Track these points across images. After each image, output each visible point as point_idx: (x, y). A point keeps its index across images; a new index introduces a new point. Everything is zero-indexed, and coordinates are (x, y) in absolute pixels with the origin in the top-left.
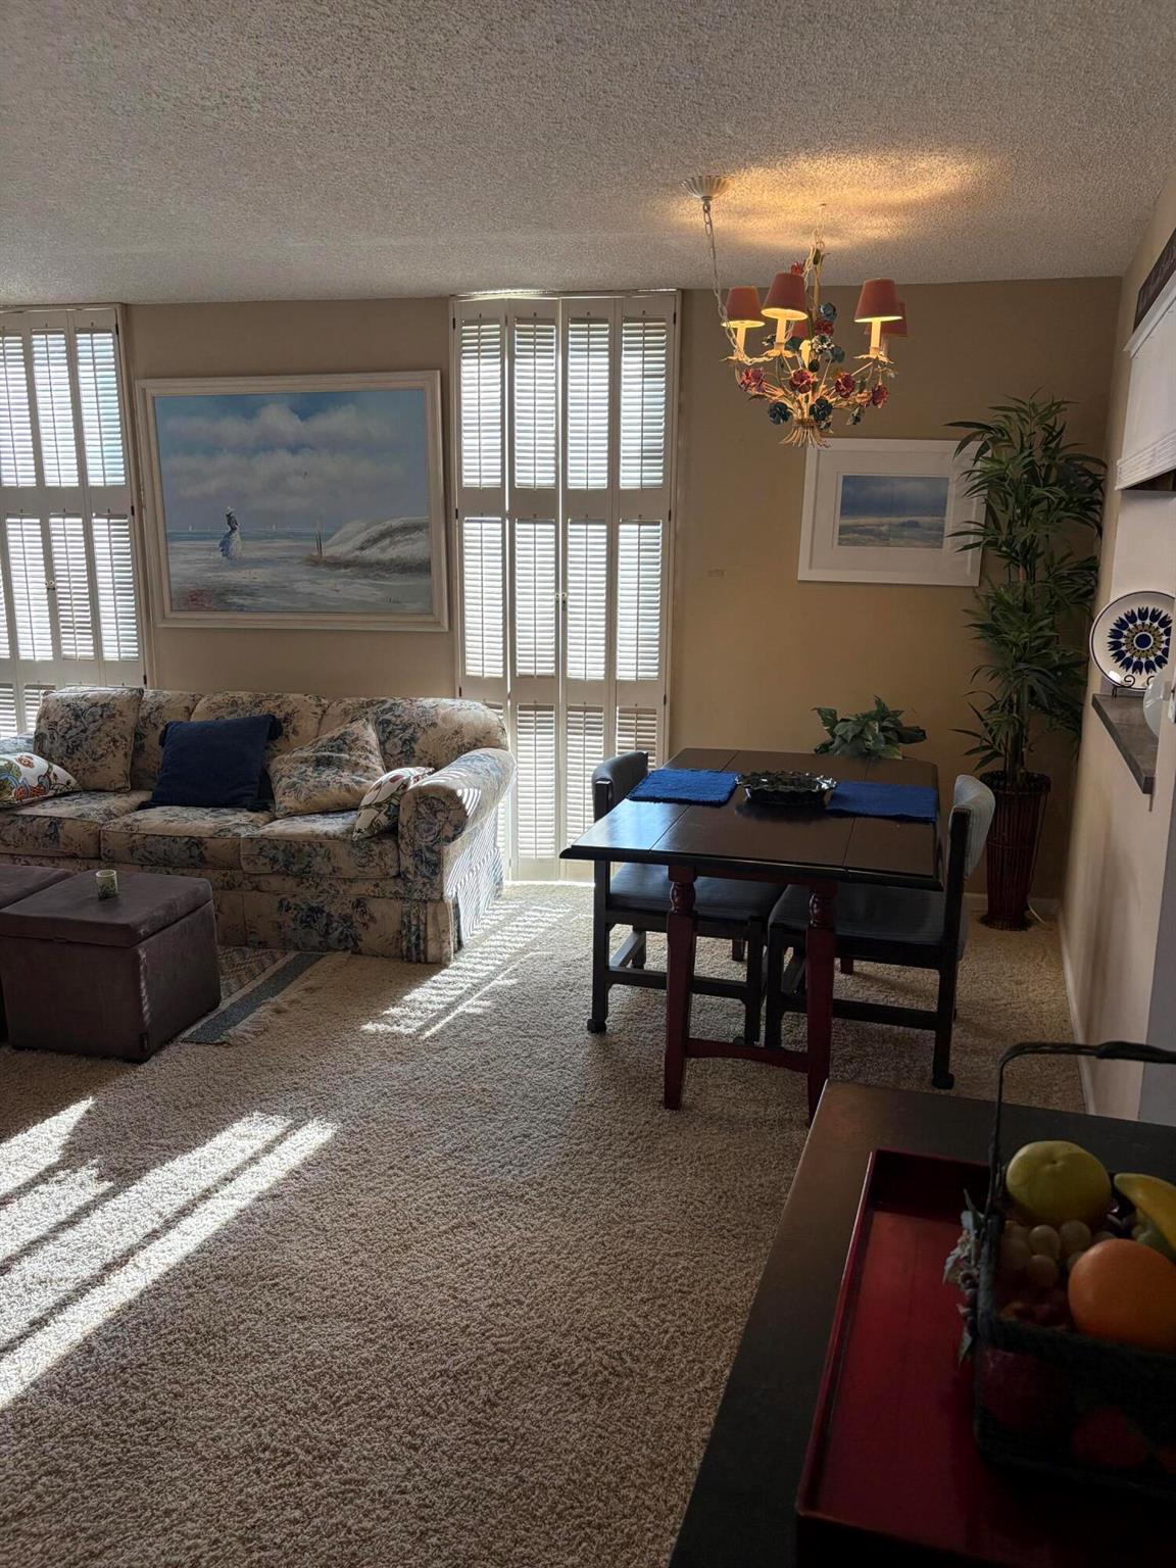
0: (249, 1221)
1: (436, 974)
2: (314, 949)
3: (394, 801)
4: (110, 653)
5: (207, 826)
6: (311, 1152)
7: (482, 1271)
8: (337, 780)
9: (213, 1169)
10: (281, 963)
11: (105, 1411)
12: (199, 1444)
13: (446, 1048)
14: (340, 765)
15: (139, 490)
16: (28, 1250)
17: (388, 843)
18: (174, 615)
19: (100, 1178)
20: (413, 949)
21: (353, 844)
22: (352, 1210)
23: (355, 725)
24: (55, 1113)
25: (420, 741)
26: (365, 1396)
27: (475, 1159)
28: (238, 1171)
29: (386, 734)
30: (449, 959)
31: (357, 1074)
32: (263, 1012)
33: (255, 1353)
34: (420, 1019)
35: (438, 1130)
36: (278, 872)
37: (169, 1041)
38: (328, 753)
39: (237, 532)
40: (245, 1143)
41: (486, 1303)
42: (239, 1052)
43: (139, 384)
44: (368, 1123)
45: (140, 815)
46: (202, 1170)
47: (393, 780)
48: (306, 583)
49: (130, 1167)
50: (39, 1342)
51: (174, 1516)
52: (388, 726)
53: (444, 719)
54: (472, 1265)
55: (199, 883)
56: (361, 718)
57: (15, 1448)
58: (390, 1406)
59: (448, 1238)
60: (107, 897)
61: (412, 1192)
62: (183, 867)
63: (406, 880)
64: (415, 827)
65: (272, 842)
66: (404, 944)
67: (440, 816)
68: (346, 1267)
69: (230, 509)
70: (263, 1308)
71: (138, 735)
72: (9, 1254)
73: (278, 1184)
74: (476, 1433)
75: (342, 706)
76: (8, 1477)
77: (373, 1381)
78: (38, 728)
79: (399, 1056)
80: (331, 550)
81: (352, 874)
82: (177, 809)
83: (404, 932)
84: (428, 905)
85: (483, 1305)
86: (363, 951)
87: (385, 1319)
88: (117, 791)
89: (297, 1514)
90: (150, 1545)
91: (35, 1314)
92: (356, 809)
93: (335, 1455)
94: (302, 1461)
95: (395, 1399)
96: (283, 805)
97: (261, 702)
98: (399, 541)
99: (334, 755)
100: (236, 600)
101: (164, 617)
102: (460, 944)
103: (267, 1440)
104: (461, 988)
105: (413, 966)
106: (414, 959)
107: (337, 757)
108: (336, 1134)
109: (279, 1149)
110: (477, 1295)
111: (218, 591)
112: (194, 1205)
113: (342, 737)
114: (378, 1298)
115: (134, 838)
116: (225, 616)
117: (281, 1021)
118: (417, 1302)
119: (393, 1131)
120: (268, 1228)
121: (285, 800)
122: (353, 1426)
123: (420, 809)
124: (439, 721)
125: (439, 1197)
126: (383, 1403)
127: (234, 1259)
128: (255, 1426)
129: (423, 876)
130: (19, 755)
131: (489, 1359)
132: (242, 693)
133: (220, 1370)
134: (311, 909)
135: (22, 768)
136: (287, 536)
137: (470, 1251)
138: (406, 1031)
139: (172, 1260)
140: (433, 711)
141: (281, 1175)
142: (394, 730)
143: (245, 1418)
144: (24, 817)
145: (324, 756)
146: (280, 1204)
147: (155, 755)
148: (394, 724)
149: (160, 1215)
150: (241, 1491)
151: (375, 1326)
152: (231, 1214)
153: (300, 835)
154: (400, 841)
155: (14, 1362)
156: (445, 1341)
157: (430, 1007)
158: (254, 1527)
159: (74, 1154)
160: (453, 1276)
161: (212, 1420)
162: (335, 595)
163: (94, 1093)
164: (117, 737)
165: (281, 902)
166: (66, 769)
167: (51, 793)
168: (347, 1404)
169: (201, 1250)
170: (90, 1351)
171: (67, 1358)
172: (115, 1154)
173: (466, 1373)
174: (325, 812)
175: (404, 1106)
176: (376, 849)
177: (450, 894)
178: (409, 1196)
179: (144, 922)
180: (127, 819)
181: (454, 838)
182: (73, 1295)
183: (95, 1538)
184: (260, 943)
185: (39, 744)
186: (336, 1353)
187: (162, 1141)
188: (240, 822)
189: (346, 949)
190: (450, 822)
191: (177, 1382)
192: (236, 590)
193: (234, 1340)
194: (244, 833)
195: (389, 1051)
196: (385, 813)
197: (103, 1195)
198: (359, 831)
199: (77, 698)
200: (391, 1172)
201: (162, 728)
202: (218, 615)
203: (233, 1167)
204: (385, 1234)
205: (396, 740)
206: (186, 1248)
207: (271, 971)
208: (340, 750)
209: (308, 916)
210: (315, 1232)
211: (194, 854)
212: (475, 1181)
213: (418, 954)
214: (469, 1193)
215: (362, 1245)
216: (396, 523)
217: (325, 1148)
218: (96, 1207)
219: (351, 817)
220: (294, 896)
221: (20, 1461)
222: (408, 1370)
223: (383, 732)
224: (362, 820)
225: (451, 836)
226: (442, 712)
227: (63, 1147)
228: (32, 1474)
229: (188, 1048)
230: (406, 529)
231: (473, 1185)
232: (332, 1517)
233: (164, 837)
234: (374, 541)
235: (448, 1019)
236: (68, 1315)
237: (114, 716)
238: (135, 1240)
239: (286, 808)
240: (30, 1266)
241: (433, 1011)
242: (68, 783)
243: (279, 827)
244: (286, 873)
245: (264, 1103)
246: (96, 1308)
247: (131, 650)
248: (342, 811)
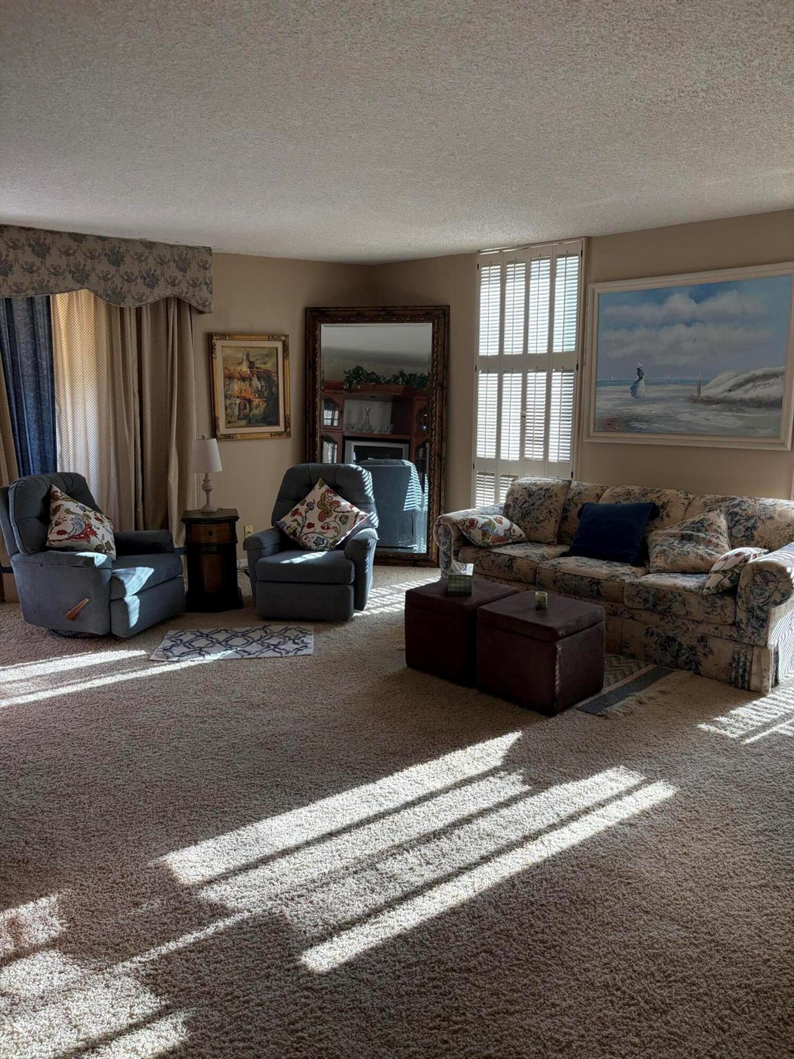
0: (614, 836)
1: (756, 699)
2: (667, 665)
3: (736, 570)
4: (553, 457)
5: (604, 572)
6: (658, 802)
7: (783, 924)
8: (694, 552)
9: (592, 795)
10: (644, 670)
11: (520, 926)
12: (576, 969)
13: (761, 755)
14: (698, 541)
15: (582, 353)
16: (483, 813)
17: (729, 600)
18: (595, 434)
19: (524, 782)
20: (740, 678)
21: (703, 597)
22: (685, 850)
23: (711, 514)
24: (500, 736)
25: (759, 529)
26: (689, 981)
27: (781, 842)
28: (608, 801)
29: (733, 522)
30: (767, 691)
31: (693, 757)
32: (630, 701)
33: (613, 924)
34: (742, 729)
35: (752, 812)
36: (647, 609)
37: (568, 706)
38: (689, 532)
39: (643, 380)
40: (613, 784)
41: (784, 948)
42: (613, 723)
43: (590, 287)
44: (699, 792)
45: (562, 560)
46: (585, 795)
47: (738, 555)
48: (686, 414)
49: (541, 780)
50: (485, 870)
51: (558, 1009)
52: (736, 516)
53: (780, 515)
54: (775, 917)
55: (598, 608)
56: (716, 509)
57: (468, 929)
58: (706, 994)
59: (756, 892)
60: (540, 608)
61: (730, 850)
62: (586, 597)
63: (739, 628)
64: (751, 591)
65: (647, 588)
66: (733, 673)
67: (771, 585)
68: (678, 888)
69: (640, 365)
70: (620, 896)
71: (565, 510)
72: (471, 812)
73: (634, 816)
74: (771, 1038)
75: (703, 500)
76: (464, 945)
77: (695, 973)
78: (507, 501)
79: (725, 752)
80: (705, 393)
81: (701, 617)
82: (585, 559)
83: (734, 665)
84: (755, 649)
85: (782, 949)
86: (702, 673)
87: (706, 934)
88: (549, 544)
89: (637, 1040)
90: (542, 1021)
91: (483, 852)
92: (707, 573)
93: (665, 1012)
94: (642, 1007)
95: (710, 990)
96: (655, 564)
97: (647, 494)
98: (759, 386)
99: (694, 533)
100: (637, 425)
101: (589, 436)
102: (776, 682)
103: (620, 984)
104: (776, 714)
105: (738, 690)
106: (740, 686)
107: (697, 536)
108: (676, 795)
109: (636, 794)
110: (778, 940)
111: (626, 418)
112: (579, 815)
113: (701, 522)
114: (701, 917)
115: (557, 574)
116: (628, 435)
117: (642, 709)
118: (730, 929)
119: (718, 803)
120: (626, 845)
121: (657, 561)
122: (679, 997)
123: (756, 578)
124: (776, 516)
125: (751, 860)
126: (701, 991)
127: (603, 857)
128: (611, 971)
129: (754, 627)
130: (495, 516)
131: (785, 990)
132: (634, 487)
133: (591, 926)
134: (668, 637)
135: (496, 524)
136: (676, 383)
137: (773, 907)
138: (731, 736)
139: (565, 846)
140: (772, 508)
141: (637, 812)
142: (739, 520)
143: (606, 964)
144: (495, 553)
145: (687, 534)
146: (635, 831)
147: (574, 524)
148: (740, 515)
149: (558, 815)
150: (601, 1010)
151: (698, 936)
152: (602, 828)
153: (665, 586)
154: (737, 599)
155: (470, 877)
156: (750, 964)
157: (751, 722)
158: (607, 1037)
159: (511, 763)
160: (760, 921)
161: (585, 957)
162: (706, 423)
163: (522, 729)
164: (552, 510)
165: (647, 629)
166: (520, 527)
167: (510, 541)
168: (675, 981)
169: (582, 844)
170: (514, 886)
171: (499, 886)
172: (533, 770)
173: (766, 993)
174: (684, 572)
175: (727, 788)
176: (719, 603)
177: (772, 643)
178: (728, 853)
179: (561, 628)
180: (554, 562)
181: (781, 603)
182: (505, 848)
183: (511, 1002)
184: (630, 655)
185: (507, 511)
186: (669, 944)
187: (561, 769)
188: (625, 573)
189: (690, 669)
190: (779, 591)
191: (563, 924)
192: (638, 418)
193: (601, 911)
194: (628, 580)
195: (718, 747)
196: (729, 579)
197: (525, 793)
198: (708, 588)
199: (531, 484)
200: (715, 832)
201: (580, 506)
202: (623, 435)
203: (605, 797)
204: (708, 874)
205: (741, 527)
206: (573, 841)
207: (637, 674)
208: (699, 531)
209: (665, 642)
210: (658, 857)
211: (593, 589)
212: (781, 857)
213: (743, 683)
214: (775, 864)
215: (691, 876)
216: (758, 372)
217: (666, 802)
218: (520, 799)
219: (703, 578)
220: (657, 627)
221: (471, 938)
222: (721, 975)
223: (732, 520)
224: (712, 581)
225: (778, 601)
226: (779, 509)
227: (504, 757)
228: (477, 948)
229: (580, 714)
230: (765, 377)
231: (779, 860)
232: (660, 1052)
233: (576, 576)
234: (740, 385)
235: (764, 734)
236: (502, 859)
237: (551, 496)
238: (542, 827)
239: (657, 566)
240: (483, 824)
241: (752, 726)
242: (521, 535)
243: (652, 579)
244: (653, 610)
245: (627, 761)
246: (518, 860)
247: (565, 456)
248: (696, 573)
